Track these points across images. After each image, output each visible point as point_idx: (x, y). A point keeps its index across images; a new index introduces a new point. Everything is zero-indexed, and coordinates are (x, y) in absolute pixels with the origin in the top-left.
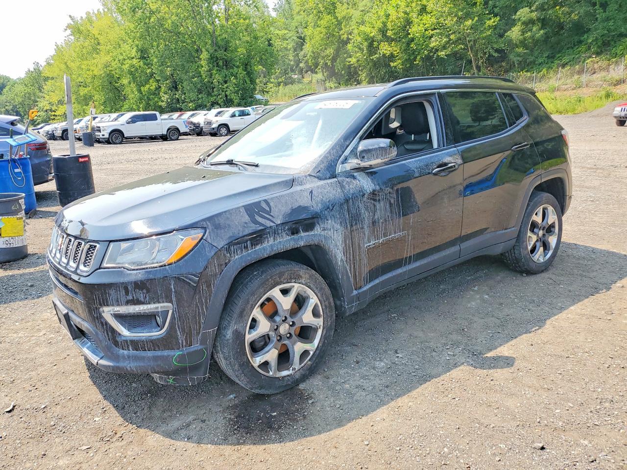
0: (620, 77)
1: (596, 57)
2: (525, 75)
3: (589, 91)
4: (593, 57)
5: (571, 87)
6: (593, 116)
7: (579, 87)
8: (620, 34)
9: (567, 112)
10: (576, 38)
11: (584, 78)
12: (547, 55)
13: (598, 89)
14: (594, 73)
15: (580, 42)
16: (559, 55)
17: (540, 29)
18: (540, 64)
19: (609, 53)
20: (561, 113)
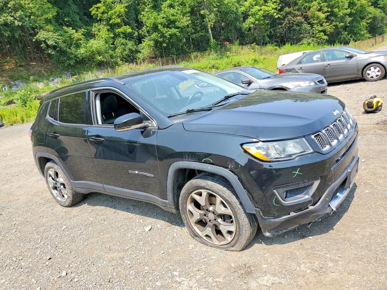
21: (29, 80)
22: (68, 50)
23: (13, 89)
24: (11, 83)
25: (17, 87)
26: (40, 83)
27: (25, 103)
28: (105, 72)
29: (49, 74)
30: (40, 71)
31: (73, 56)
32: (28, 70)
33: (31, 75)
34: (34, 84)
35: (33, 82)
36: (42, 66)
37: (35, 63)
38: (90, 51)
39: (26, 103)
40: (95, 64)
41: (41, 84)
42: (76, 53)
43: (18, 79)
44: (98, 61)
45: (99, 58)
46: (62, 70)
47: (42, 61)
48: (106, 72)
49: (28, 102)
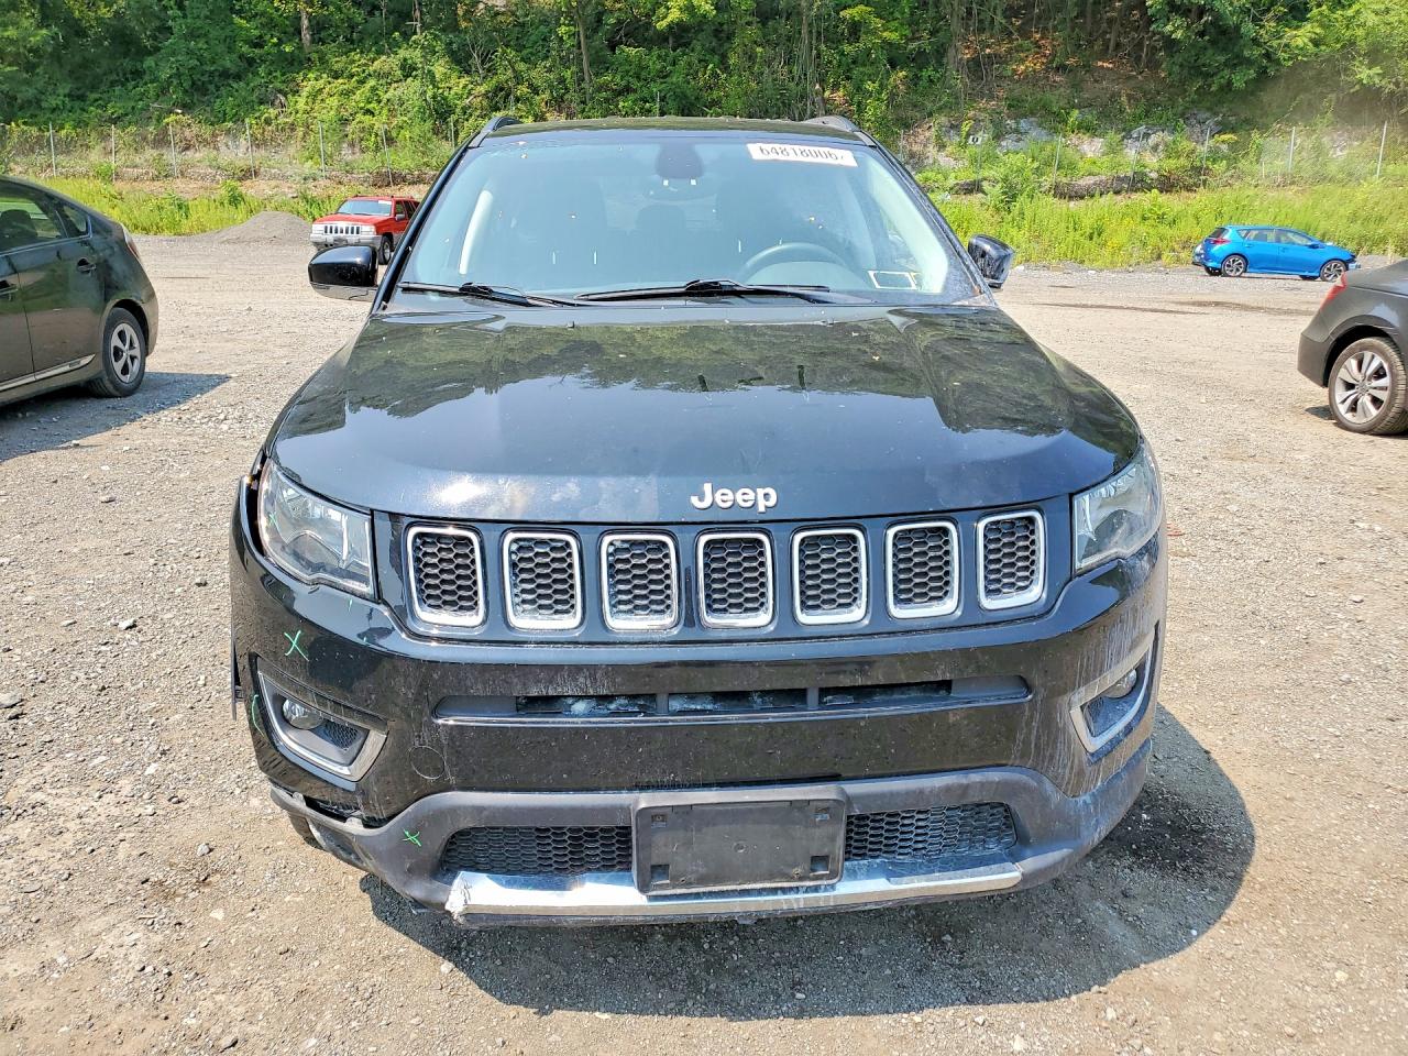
0: (248, 163)
1: (183, 114)
2: (24, 132)
3: (191, 186)
4: (178, 114)
5: (147, 173)
6: (228, 241)
7: (166, 176)
8: (223, 72)
9: (159, 230)
10: (127, 64)
11: (172, 156)
12: (67, 91)
13: (208, 184)
14: (187, 149)
15: (138, 74)
16: (97, 96)
17: (39, 27)
18: (53, 110)
19: (208, 109)
20: (146, 230)
21: (1065, 122)
22: (1248, 28)
23: (1004, 143)
24: (1008, 122)
25: (1019, 140)
26: (1096, 139)
27: (1011, 195)
28: (1363, 139)
29: (1138, 112)
30: (1114, 97)
31: (1257, 52)
32: (1076, 86)
33: (1079, 107)
34: (1074, 139)
35: (1073, 132)
36: (1130, 78)
37: (1111, 66)
38: (1338, 41)
39: (1014, 197)
40: (1338, 99)
41: (1099, 143)
42: (1275, 43)
43: (1033, 114)
44: (1357, 87)
45: (1365, 73)
46: (1193, 102)
47: (1138, 58)
48: (1368, 139)
49: (1021, 199)
